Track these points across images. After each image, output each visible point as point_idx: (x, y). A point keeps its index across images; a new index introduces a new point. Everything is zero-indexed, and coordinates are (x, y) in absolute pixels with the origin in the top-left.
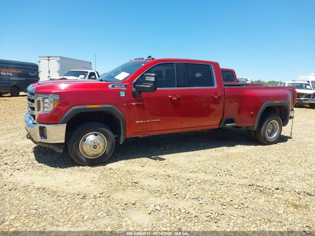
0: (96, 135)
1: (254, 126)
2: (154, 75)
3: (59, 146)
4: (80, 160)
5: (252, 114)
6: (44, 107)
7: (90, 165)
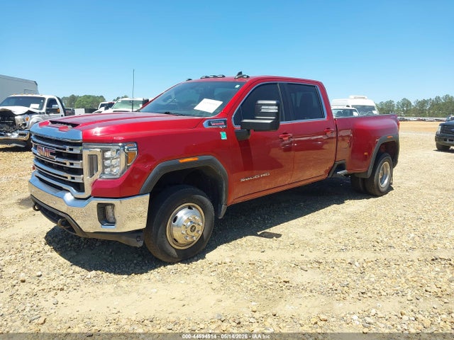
0: (190, 208)
1: (367, 171)
2: (274, 102)
3: (136, 235)
4: (168, 255)
5: (366, 156)
6: (104, 167)
7: (182, 262)
